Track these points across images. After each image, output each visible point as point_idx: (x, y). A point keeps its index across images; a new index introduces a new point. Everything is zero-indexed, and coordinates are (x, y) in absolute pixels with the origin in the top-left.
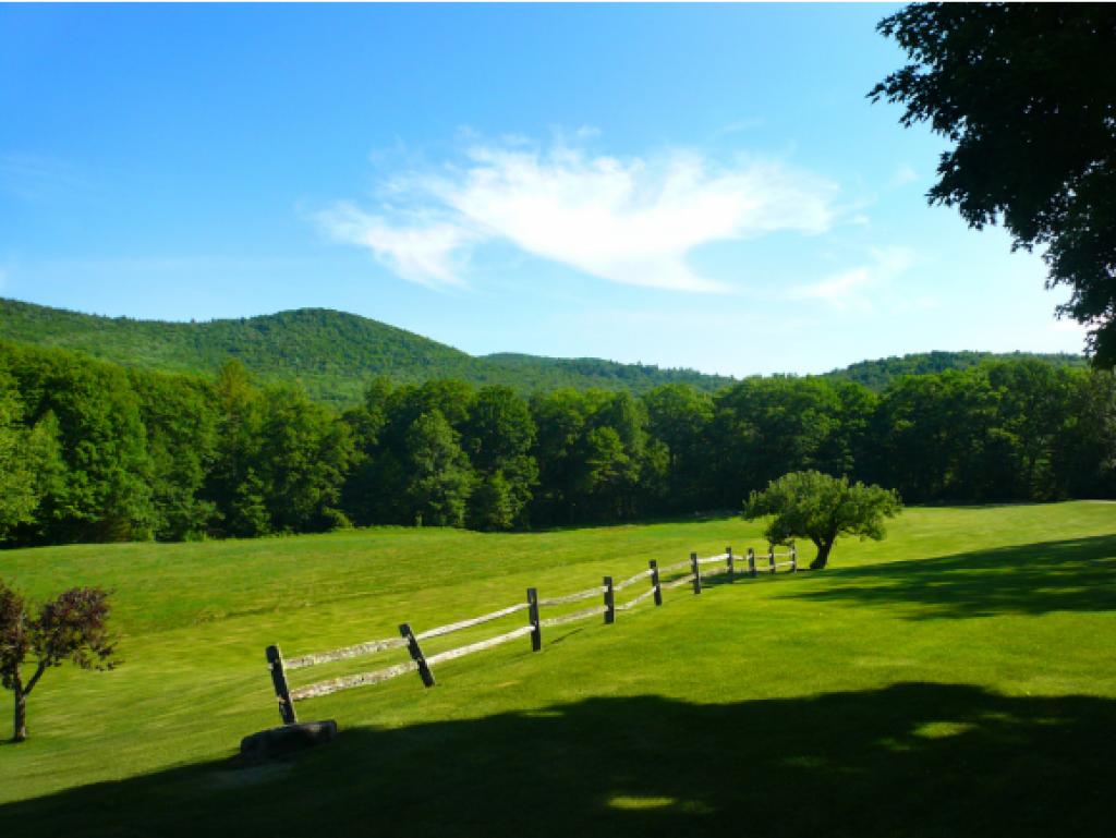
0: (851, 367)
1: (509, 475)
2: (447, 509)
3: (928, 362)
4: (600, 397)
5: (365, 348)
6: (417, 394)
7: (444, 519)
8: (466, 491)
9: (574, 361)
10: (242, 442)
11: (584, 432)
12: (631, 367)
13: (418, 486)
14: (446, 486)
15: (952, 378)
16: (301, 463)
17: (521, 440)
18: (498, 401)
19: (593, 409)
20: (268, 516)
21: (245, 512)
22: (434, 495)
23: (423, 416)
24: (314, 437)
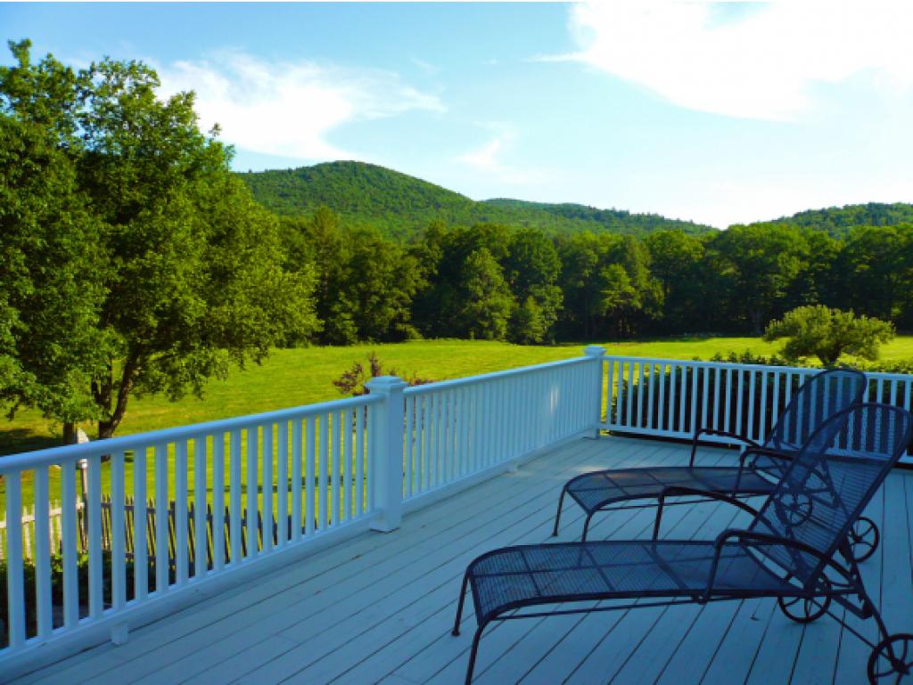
0: (797, 215)
1: (540, 300)
2: (492, 327)
3: (865, 211)
4: (610, 240)
5: (388, 194)
6: (467, 235)
7: (491, 333)
8: (507, 313)
9: (558, 206)
10: (335, 271)
11: (597, 268)
12: (606, 211)
13: (471, 307)
14: (492, 308)
15: (905, 229)
16: (380, 288)
17: (550, 273)
18: (531, 241)
19: (605, 249)
20: (356, 329)
21: (339, 326)
22: (482, 315)
23: (474, 252)
24: (390, 268)
